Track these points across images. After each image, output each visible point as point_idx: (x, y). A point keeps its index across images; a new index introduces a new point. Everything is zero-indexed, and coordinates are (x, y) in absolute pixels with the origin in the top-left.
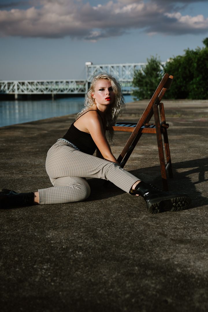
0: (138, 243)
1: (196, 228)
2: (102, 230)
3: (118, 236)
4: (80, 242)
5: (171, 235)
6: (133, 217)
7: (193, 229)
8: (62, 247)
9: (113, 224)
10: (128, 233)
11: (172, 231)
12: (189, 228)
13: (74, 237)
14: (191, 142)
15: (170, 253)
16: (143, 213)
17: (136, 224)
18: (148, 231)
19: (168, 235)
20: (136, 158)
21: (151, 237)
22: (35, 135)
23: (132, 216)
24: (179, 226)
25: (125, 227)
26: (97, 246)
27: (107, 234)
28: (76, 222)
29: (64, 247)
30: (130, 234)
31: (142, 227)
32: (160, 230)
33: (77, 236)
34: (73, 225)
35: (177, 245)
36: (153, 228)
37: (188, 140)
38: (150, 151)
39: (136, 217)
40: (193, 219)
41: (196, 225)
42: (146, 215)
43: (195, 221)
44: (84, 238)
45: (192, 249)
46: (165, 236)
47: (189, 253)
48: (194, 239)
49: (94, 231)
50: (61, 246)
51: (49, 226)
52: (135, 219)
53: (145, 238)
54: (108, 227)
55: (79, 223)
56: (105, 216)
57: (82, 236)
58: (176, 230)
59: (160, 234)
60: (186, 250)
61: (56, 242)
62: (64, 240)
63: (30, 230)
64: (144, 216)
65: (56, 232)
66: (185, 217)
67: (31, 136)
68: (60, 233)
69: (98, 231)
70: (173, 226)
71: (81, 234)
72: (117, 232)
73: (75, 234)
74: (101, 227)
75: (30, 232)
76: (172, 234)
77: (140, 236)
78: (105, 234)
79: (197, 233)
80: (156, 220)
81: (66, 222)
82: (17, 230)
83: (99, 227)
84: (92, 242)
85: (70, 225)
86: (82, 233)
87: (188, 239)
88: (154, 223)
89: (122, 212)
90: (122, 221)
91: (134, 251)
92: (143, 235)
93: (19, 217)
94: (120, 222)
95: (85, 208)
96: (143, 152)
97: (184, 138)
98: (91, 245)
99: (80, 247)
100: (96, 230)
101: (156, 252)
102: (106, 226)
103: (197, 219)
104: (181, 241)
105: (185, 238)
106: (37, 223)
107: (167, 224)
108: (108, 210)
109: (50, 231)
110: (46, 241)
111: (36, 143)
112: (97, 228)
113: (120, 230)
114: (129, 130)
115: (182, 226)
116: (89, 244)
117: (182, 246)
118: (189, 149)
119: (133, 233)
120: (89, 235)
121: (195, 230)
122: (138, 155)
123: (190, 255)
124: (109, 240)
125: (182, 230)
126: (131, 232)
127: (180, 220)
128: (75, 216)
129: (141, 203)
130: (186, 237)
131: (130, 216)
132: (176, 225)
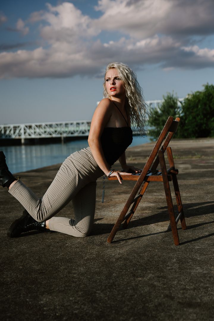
0: (141, 307)
1: (208, 288)
2: (101, 293)
3: (119, 299)
4: (76, 308)
5: (178, 297)
6: (137, 277)
7: (204, 290)
8: (56, 314)
9: (115, 285)
10: (131, 296)
11: (180, 293)
12: (200, 289)
13: (70, 302)
14: (209, 187)
15: (176, 320)
16: (149, 271)
17: (140, 285)
18: (153, 293)
19: (176, 297)
20: (147, 207)
21: (156, 300)
22: (39, 184)
23: (137, 275)
24: (188, 286)
25: (127, 289)
26: (94, 312)
27: (107, 298)
28: (73, 285)
29: (57, 314)
30: (133, 297)
31: (147, 289)
32: (167, 292)
33: (74, 301)
34: (70, 288)
35: (185, 309)
36: (159, 290)
37: (207, 184)
38: (164, 199)
39: (141, 277)
40: (206, 277)
41: (208, 285)
42: (153, 274)
43: (208, 280)
44: (81, 303)
45: (202, 314)
46: (172, 298)
47: (197, 319)
48: (205, 302)
49: (93, 294)
50: (54, 314)
51: (43, 290)
52: (140, 279)
53: (149, 301)
54: (109, 290)
55: (78, 285)
56: (106, 276)
57: (79, 301)
58: (185, 291)
59: (166, 296)
60: (195, 315)
61: (50, 309)
62: (59, 306)
63: (21, 295)
64: (150, 275)
65: (50, 297)
66: (196, 275)
67: (34, 185)
68: (55, 297)
69: (97, 294)
70: (182, 287)
71: (78, 299)
72: (118, 295)
73: (71, 299)
74: (101, 289)
75: (22, 298)
76: (180, 296)
77: (144, 299)
78: (105, 298)
79: (209, 295)
80: (163, 279)
81: (62, 285)
82: (7, 296)
83: (99, 290)
84: (89, 308)
85: (66, 288)
86: (79, 297)
87: (198, 303)
88: (161, 283)
89: (126, 272)
90: (125, 282)
91: (136, 318)
92: (147, 298)
93: (11, 280)
94: (123, 283)
95: (86, 267)
96: (155, 200)
97: (202, 182)
98: (88, 311)
99: (76, 314)
100: (95, 293)
101: (161, 319)
102: (107, 288)
103: (210, 277)
104: (190, 305)
105: (194, 301)
106: (30, 286)
107: (175, 284)
108: (110, 269)
109: (44, 295)
110: (38, 307)
111: (39, 194)
112: (96, 290)
113: (121, 293)
114: (134, 178)
115: (192, 286)
116: (86, 310)
117: (191, 310)
118: (206, 196)
119: (136, 296)
120: (87, 300)
121: (206, 291)
122: (150, 204)
124: (108, 305)
125: (192, 292)
126: (134, 295)
127: (191, 280)
128: (73, 277)
129: (148, 260)
130: (195, 299)
131: (134, 276)
132: (185, 286)
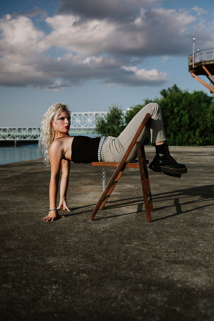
0: (136, 264)
1: (186, 251)
2: (99, 256)
3: (115, 259)
4: (81, 266)
5: (164, 257)
6: (125, 244)
7: (183, 252)
8: (65, 270)
9: (108, 250)
10: (125, 257)
11: (165, 254)
12: (179, 252)
13: (74, 262)
14: (161, 181)
15: (168, 272)
16: (134, 240)
17: (130, 250)
18: (142, 255)
19: (162, 257)
20: (114, 195)
21: (147, 260)
22: (9, 176)
23: (124, 243)
24: (169, 250)
25: (120, 253)
26: (98, 269)
27: (105, 259)
28: (72, 250)
29: (67, 270)
30: (127, 258)
31: (136, 252)
32: (154, 254)
33: (77, 261)
34: (70, 252)
35: (173, 265)
36: (147, 252)
37: (158, 179)
38: (126, 189)
39: (128, 244)
40: (181, 244)
41: (185, 249)
42: (137, 242)
43: (184, 246)
44: (84, 263)
45: (187, 268)
46: (160, 258)
47: (185, 271)
48: (186, 260)
49: (92, 256)
50: (64, 270)
51: (47, 254)
52: (128, 245)
53: (141, 260)
54: (104, 253)
55: (76, 250)
56: (98, 244)
57: (81, 261)
58: (168, 253)
59: (154, 257)
60: (182, 269)
61: (58, 267)
62: (66, 265)
63: (29, 258)
64: (135, 243)
65: (56, 259)
66: (173, 242)
67: (5, 177)
68: (60, 259)
69: (96, 256)
70: (164, 250)
71: (80, 259)
72: (114, 256)
73: (74, 260)
74: (97, 253)
75: (30, 259)
76: (165, 256)
77: (136, 259)
78: (104, 259)
79: (188, 255)
80: (147, 246)
81: (62, 250)
82: (17, 258)
83: (95, 253)
84: (93, 265)
85: (67, 252)
86: (81, 258)
87: (181, 261)
88: (146, 248)
89: (114, 240)
90: (116, 248)
91: (134, 271)
92: (139, 258)
93: (15, 247)
94: (114, 249)
95: (78, 237)
96: (119, 190)
97: (154, 178)
98: (92, 268)
99: (83, 270)
100: (94, 255)
101: (155, 272)
102: (102, 252)
103: (185, 244)
104: (176, 262)
105: (178, 260)
106: (34, 251)
107: (159, 249)
108: (100, 239)
109: (49, 258)
110: (48, 266)
111: (12, 184)
112: (94, 254)
113: (116, 255)
114: (114, 165)
115: (172, 249)
116: (90, 267)
117: (177, 266)
118: (161, 187)
119: (129, 257)
120: (88, 260)
121: (185, 253)
122: (115, 193)
123: (187, 273)
124: (108, 264)
125: (174, 254)
126: (128, 257)
127: (170, 245)
128: (70, 245)
129: (130, 232)
130: (178, 258)
131: (122, 243)
132: (167, 249)
